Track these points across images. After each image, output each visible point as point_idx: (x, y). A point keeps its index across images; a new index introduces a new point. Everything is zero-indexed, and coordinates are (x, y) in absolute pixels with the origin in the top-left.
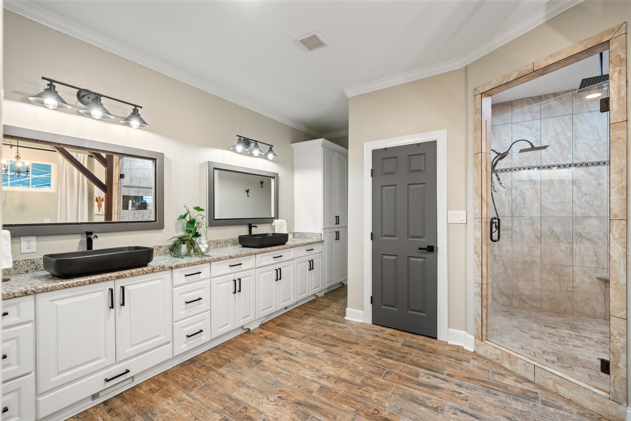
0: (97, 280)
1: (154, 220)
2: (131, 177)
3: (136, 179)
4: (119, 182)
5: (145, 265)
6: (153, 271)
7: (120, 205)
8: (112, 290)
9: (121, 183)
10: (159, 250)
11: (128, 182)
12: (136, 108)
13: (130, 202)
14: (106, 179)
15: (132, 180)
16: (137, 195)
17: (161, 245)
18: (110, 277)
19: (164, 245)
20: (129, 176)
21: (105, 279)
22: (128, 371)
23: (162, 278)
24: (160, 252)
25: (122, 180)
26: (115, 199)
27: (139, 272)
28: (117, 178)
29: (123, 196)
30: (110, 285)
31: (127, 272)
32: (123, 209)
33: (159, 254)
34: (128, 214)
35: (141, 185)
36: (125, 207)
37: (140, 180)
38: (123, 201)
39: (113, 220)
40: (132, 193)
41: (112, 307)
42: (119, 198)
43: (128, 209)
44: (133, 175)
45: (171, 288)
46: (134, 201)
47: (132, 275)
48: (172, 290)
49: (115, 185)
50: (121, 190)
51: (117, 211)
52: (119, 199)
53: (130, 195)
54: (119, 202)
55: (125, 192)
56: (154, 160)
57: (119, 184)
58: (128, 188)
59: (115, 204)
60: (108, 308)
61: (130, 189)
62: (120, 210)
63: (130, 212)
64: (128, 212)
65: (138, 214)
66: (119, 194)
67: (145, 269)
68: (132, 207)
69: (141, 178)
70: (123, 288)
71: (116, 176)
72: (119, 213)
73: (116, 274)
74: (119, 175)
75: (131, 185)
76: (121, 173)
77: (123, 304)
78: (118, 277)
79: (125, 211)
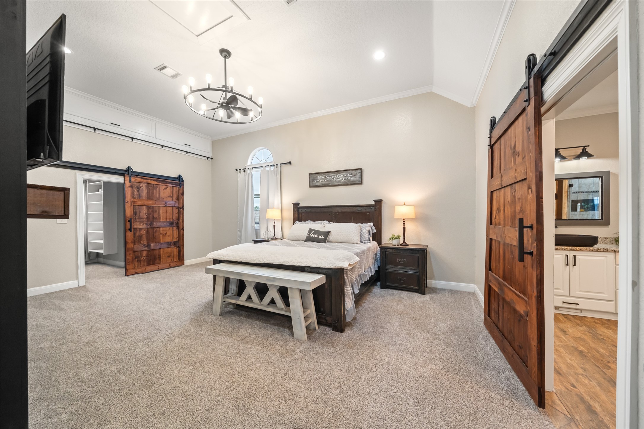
0: (559, 249)
1: (600, 219)
2: (580, 184)
3: (585, 185)
4: (569, 191)
5: (592, 246)
6: (598, 250)
7: (569, 208)
8: (567, 256)
9: (571, 191)
10: (605, 240)
11: (577, 189)
12: (584, 148)
13: (579, 205)
14: (557, 189)
15: (581, 186)
16: (586, 199)
17: (607, 237)
18: (566, 248)
19: (610, 237)
20: (577, 183)
21: (564, 249)
22: (577, 304)
23: (606, 257)
24: (605, 241)
25: (571, 189)
26: (565, 203)
27: (586, 249)
28: (567, 187)
29: (572, 201)
30: (567, 253)
31: (578, 248)
32: (572, 211)
33: (605, 243)
34: (576, 215)
35: (590, 190)
36: (574, 209)
37: (589, 185)
38: (572, 205)
39: (563, 218)
40: (581, 197)
41: (568, 265)
42: (568, 202)
43: (576, 211)
44: (582, 182)
45: (615, 265)
46: (583, 204)
47: (581, 250)
48: (616, 267)
49: (564, 193)
50: (570, 196)
51: (566, 213)
52: (568, 204)
53: (578, 199)
54: (568, 206)
55: (574, 197)
56: (601, 177)
57: (569, 192)
58: (577, 194)
59: (564, 207)
60: (565, 265)
61: (579, 194)
62: (569, 212)
63: (578, 213)
64: (577, 213)
65: (587, 215)
66: (568, 200)
67: (591, 248)
68: (581, 208)
69: (591, 183)
70: (575, 256)
71: (565, 186)
72: (568, 214)
73: (571, 248)
74: (569, 185)
75: (579, 191)
76: (571, 183)
77: (575, 265)
78: (572, 250)
79: (574, 213)
